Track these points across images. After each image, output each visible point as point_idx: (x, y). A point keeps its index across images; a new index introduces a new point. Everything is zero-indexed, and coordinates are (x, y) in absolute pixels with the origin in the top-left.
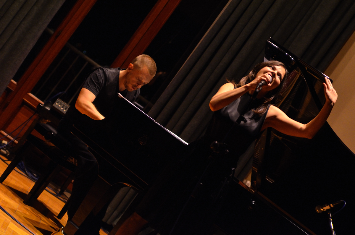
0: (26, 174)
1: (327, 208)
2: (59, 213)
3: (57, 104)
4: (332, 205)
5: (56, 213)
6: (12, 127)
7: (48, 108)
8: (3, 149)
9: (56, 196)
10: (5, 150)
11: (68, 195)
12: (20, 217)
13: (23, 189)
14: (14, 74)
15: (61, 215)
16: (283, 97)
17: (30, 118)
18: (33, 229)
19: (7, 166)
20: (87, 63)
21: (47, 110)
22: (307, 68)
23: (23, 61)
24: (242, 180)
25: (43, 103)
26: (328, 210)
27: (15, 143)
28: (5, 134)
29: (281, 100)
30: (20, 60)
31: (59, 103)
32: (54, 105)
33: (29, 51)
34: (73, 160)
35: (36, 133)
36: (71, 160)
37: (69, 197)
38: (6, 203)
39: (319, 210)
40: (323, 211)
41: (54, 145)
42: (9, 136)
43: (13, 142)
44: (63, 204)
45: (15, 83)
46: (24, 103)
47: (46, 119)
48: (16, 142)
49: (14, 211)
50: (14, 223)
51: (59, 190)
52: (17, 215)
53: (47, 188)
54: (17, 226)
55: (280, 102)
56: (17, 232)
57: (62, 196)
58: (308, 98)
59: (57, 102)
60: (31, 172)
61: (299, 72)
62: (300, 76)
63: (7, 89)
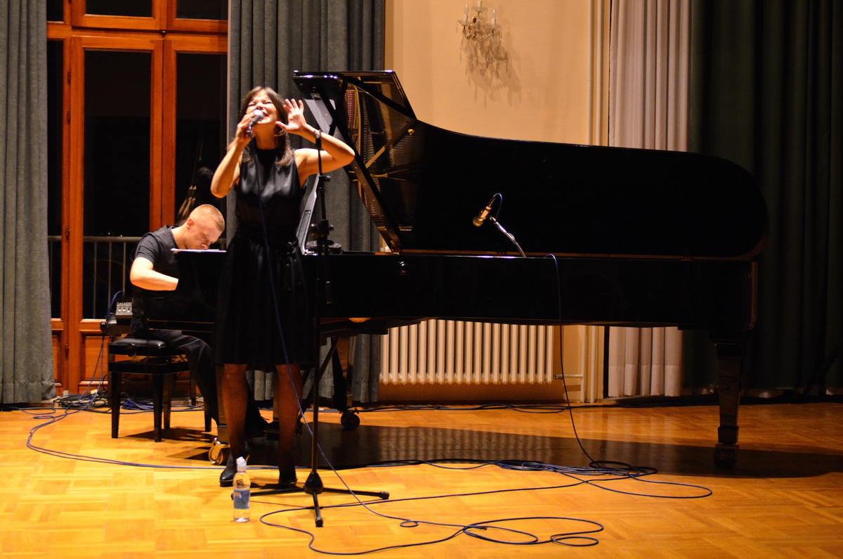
0: (141, 409)
1: (485, 214)
2: (204, 425)
3: (120, 310)
4: (488, 208)
5: (202, 428)
6: (89, 370)
7: (114, 322)
8: (97, 400)
9: (191, 409)
10: (100, 400)
11: (201, 399)
12: (162, 460)
13: (147, 428)
14: (50, 311)
15: (208, 427)
16: (358, 129)
17: (102, 347)
18: (185, 462)
19: (111, 415)
20: (125, 244)
21: (113, 325)
22: (361, 77)
23: (48, 289)
24: (379, 251)
25: (104, 320)
26: (488, 216)
27: (106, 385)
28: (88, 383)
29: (357, 133)
30: (44, 292)
31: (122, 308)
32: (117, 314)
33: (48, 274)
34: (178, 359)
35: (120, 358)
36: (177, 360)
37: (203, 401)
38: (136, 455)
39: (478, 222)
40: (484, 221)
41: (143, 357)
42: (94, 383)
43: (103, 385)
44: (202, 413)
45: (59, 320)
46: (84, 335)
47: (120, 335)
48: (106, 382)
49: (151, 458)
50: (159, 471)
51: (190, 401)
52: (157, 460)
53: (172, 409)
54: (164, 471)
55: (357, 137)
56: (168, 478)
57: (197, 405)
58: (385, 111)
59: (118, 308)
60: (145, 404)
61: (354, 89)
62: (359, 93)
63: (54, 333)
